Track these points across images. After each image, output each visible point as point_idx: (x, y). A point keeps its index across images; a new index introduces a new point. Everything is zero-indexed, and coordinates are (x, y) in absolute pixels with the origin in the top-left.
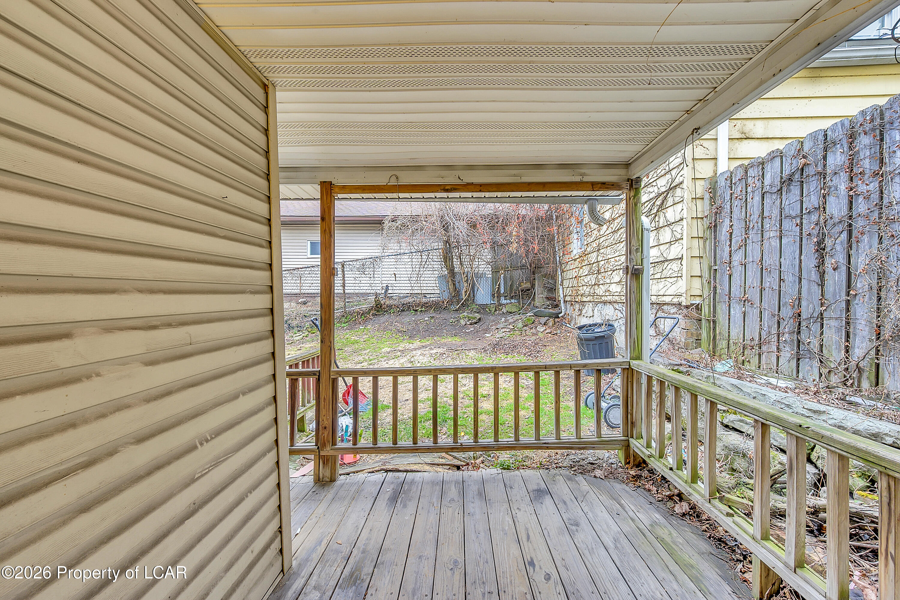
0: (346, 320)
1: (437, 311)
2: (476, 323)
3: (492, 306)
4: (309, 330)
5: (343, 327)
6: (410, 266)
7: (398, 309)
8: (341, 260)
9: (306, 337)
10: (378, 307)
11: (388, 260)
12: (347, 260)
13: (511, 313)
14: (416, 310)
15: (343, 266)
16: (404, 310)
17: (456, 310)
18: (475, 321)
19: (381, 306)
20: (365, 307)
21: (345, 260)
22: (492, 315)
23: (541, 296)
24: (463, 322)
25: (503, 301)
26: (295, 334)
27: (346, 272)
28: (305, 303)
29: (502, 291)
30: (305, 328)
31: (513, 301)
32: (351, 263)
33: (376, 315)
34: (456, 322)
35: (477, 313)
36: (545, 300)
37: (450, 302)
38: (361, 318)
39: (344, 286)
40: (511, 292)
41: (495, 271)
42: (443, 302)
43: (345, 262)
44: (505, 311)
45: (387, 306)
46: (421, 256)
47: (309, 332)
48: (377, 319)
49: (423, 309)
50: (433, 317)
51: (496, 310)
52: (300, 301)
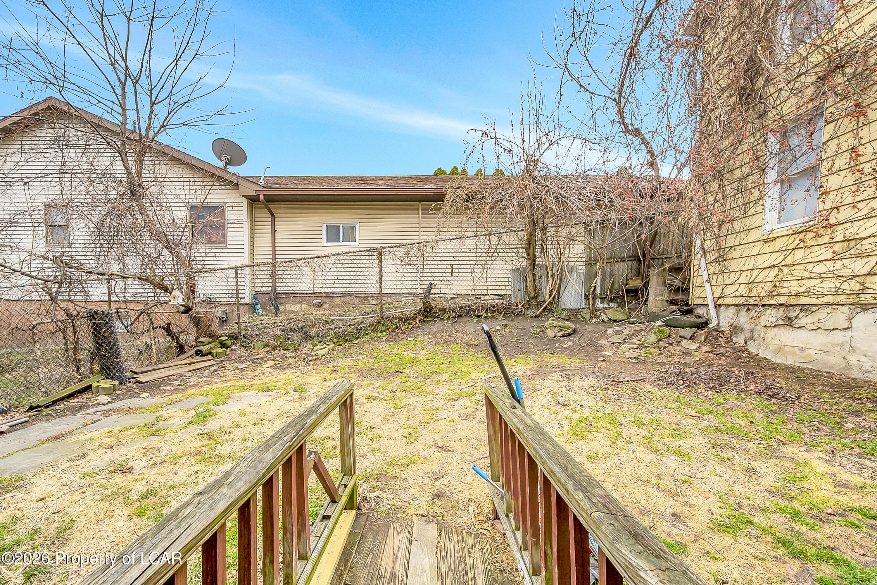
0: (383, 329)
1: (508, 317)
2: (569, 335)
3: (585, 311)
4: (335, 341)
5: (381, 338)
6: (474, 255)
7: (454, 314)
8: (378, 246)
9: (333, 350)
10: (427, 311)
11: (443, 246)
12: (387, 245)
13: (615, 321)
14: (479, 316)
15: (380, 254)
16: (461, 316)
17: (536, 317)
18: (570, 331)
19: (430, 310)
20: (409, 311)
21: (383, 245)
22: (587, 323)
23: (660, 298)
24: (550, 333)
25: (599, 305)
26: (316, 345)
27: (384, 262)
28: (320, 305)
29: (598, 291)
30: (328, 338)
31: (612, 305)
32: (391, 249)
33: (424, 321)
34: (541, 333)
35: (567, 320)
36: (665, 304)
37: (528, 305)
38: (404, 325)
39: (380, 281)
40: (611, 293)
41: (590, 263)
42: (517, 306)
43: (384, 248)
44: (606, 319)
45: (440, 310)
46: (489, 240)
47: (335, 343)
48: (425, 326)
49: (489, 314)
50: (506, 326)
51: (591, 317)
52: (314, 302)
